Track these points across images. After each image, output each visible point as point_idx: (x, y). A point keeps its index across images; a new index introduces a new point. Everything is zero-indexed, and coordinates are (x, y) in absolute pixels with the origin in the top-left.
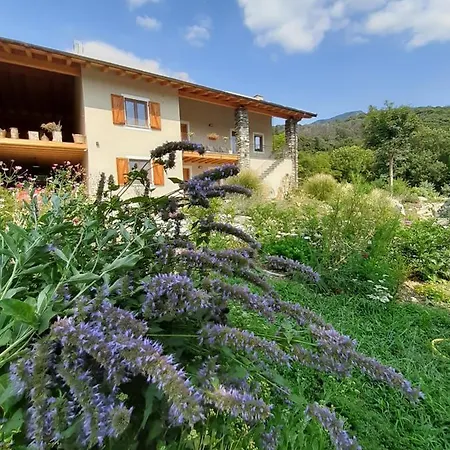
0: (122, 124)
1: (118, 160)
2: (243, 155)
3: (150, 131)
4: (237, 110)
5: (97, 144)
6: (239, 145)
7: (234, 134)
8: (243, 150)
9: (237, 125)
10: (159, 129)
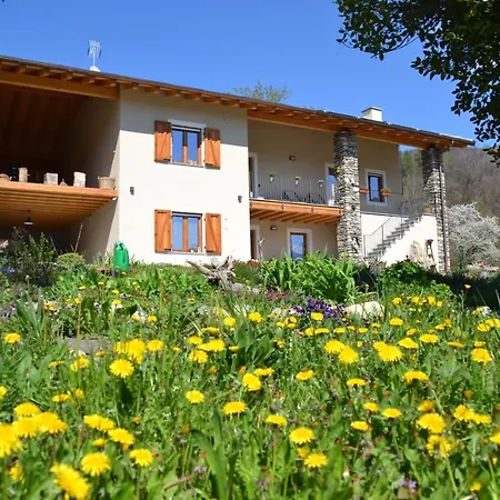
0: (166, 161)
1: (158, 212)
2: (349, 208)
3: (205, 170)
4: (337, 135)
5: (132, 190)
6: (343, 190)
7: (333, 172)
8: (348, 198)
9: (339, 159)
10: (217, 167)
